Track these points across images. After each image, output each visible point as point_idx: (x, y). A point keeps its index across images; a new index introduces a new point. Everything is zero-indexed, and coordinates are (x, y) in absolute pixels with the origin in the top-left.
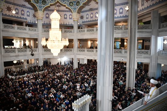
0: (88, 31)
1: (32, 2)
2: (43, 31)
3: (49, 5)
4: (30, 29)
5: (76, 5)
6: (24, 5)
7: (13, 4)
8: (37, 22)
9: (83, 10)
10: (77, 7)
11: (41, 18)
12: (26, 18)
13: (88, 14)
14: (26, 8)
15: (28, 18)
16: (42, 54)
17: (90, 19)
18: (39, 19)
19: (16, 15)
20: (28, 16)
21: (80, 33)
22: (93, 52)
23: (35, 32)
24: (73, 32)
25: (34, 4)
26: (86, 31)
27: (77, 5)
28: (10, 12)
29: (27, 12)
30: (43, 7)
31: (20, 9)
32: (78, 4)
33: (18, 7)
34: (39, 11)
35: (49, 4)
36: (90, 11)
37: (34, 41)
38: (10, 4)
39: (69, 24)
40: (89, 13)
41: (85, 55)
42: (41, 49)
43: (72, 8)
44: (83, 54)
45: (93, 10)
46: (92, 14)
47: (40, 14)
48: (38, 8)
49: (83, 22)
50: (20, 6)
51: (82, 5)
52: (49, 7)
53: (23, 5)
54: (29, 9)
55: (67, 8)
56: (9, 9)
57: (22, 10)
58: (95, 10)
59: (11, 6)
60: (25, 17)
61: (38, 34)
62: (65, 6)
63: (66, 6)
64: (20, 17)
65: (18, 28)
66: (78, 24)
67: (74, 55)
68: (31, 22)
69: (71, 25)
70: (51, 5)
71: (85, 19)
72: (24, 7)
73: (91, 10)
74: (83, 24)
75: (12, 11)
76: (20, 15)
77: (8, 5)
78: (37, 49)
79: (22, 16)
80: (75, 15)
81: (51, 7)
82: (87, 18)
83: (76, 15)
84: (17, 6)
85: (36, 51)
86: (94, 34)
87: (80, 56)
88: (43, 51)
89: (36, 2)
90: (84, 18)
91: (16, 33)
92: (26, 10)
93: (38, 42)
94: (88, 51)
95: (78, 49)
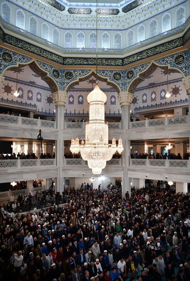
0: (151, 124)
1: (48, 75)
2: (66, 127)
3: (78, 80)
4: (43, 124)
5: (126, 78)
6: (33, 83)
7: (14, 81)
8: (55, 111)
9: (139, 86)
10: (128, 80)
11: (63, 104)
12: (35, 105)
13: (146, 95)
14: (35, 87)
15: (38, 104)
16: (64, 170)
17: (149, 103)
18: (60, 106)
19: (19, 100)
20: (39, 100)
21: (134, 129)
22: (164, 165)
23: (52, 129)
24: (120, 127)
25: (51, 79)
26: (147, 125)
27: (128, 78)
28: (10, 94)
29: (38, 93)
30: (68, 83)
31: (26, 88)
32: (130, 76)
33: (23, 86)
34: (59, 91)
35: (78, 78)
36: (149, 88)
37: (47, 145)
38: (10, 80)
39: (110, 113)
40: (148, 92)
41: (147, 172)
42: (61, 161)
43: (119, 84)
44: (143, 171)
45: (156, 86)
46: (154, 92)
47: (62, 95)
48: (58, 85)
49: (136, 109)
50: (25, 84)
51: (138, 77)
52: (77, 83)
53: (31, 82)
54: (41, 88)
55: (109, 84)
56: (8, 90)
57: (29, 91)
58: (159, 86)
59: (11, 84)
60: (34, 102)
61: (57, 132)
62: (105, 80)
63: (108, 81)
64: (26, 103)
65: (24, 122)
66: (131, 111)
67: (123, 172)
68: (44, 111)
69: (113, 115)
70: (81, 80)
71: (140, 104)
72: (32, 86)
73: (152, 85)
74: (137, 113)
75: (12, 92)
76: (25, 100)
77: (6, 83)
78: (55, 159)
79: (29, 102)
80: (125, 96)
81: (80, 83)
82: (144, 101)
83: (127, 95)
84: (21, 83)
85: (53, 164)
86: (164, 130)
87: (137, 173)
88: (65, 164)
89: (55, 76)
90: (138, 102)
91: (20, 130)
92: (35, 90)
93: (56, 147)
94: (152, 163)
95: (131, 160)
